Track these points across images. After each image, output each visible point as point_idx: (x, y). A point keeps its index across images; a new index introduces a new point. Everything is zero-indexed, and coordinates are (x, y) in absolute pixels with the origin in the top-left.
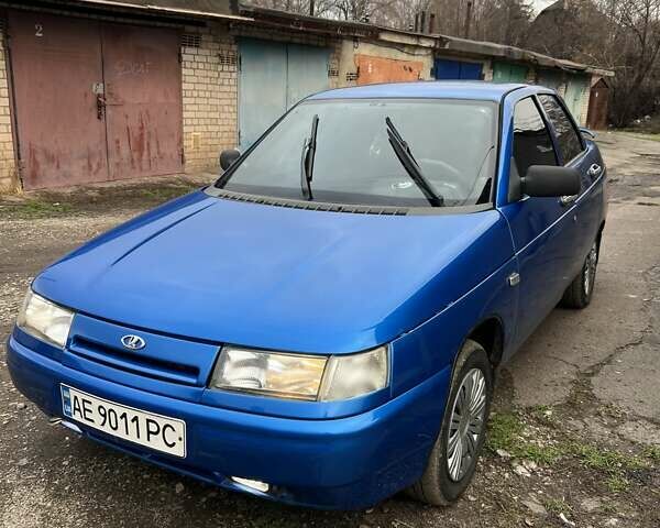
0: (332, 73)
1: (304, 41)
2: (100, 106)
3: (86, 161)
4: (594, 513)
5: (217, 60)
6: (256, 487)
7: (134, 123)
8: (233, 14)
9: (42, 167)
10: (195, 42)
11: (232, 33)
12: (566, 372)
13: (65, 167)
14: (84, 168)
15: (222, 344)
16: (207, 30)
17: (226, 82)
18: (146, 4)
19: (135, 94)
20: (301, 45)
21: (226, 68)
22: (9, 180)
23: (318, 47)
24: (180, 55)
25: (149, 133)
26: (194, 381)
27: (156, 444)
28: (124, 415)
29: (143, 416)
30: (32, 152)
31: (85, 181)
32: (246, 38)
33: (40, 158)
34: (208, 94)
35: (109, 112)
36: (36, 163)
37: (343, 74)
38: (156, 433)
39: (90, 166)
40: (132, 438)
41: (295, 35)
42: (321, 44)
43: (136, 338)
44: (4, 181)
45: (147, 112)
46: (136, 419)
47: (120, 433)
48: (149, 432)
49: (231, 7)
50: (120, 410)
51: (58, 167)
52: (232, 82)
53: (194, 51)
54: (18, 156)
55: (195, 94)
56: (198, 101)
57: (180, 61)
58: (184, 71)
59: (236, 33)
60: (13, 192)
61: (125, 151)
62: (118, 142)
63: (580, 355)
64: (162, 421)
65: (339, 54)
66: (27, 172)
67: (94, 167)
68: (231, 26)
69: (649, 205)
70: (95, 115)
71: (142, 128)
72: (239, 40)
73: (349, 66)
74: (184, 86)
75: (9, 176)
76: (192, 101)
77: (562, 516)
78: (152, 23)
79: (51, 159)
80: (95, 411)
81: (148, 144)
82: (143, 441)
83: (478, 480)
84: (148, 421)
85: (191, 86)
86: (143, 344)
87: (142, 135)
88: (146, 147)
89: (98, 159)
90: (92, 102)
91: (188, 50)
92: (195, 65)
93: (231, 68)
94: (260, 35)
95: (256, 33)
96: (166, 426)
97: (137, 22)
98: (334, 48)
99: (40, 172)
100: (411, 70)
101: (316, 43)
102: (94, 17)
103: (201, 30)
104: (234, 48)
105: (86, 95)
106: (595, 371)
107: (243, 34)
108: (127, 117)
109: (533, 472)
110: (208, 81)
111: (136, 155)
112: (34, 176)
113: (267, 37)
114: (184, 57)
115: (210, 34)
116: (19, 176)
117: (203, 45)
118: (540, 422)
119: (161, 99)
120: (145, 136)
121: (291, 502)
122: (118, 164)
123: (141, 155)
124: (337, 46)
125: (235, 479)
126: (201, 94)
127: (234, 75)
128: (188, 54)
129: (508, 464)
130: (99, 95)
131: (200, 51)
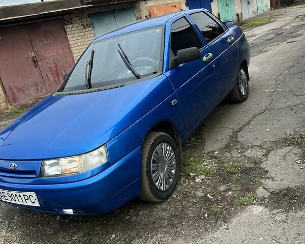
0: (138, 18)
1: (120, 8)
2: (35, 62)
3: (35, 87)
4: (223, 191)
5: (82, 27)
6: (70, 211)
7: (52, 65)
8: (83, 5)
9: (17, 94)
10: (70, 22)
11: (86, 13)
12: (229, 132)
13: (27, 92)
14: (35, 90)
15: (43, 160)
16: (74, 15)
17: (89, 36)
18: (41, 12)
19: (49, 52)
20: (119, 9)
21: (87, 30)
22: (4, 103)
23: (128, 8)
24: (65, 30)
25: (60, 68)
26: (35, 176)
27: (29, 203)
28: (16, 195)
29: (22, 194)
30: (11, 89)
31: (37, 96)
32: (93, 14)
33: (15, 91)
34: (82, 43)
35: (40, 63)
36: (14, 93)
37: (143, 18)
38: (28, 199)
39: (38, 89)
40: (21, 203)
41: (116, 6)
42: (129, 6)
43: (14, 164)
44: (2, 105)
45: (56, 59)
46: (20, 196)
47: (17, 202)
48: (26, 200)
49: (81, 2)
50: (14, 193)
51: (24, 93)
52: (92, 35)
53: (71, 26)
54: (5, 93)
55: (76, 45)
56: (78, 48)
57: (65, 32)
58: (69, 36)
59: (88, 12)
60: (7, 108)
61: (51, 78)
62: (47, 75)
63: (237, 123)
64: (28, 194)
65: (139, 8)
66: (11, 98)
67: (40, 88)
68: (84, 10)
69: (292, 42)
70: (34, 66)
71: (56, 66)
72: (90, 16)
73: (145, 13)
74: (70, 43)
75: (4, 102)
76: (76, 48)
77: (208, 195)
78: (48, 19)
79: (19, 90)
80: (7, 195)
81: (61, 73)
82: (25, 203)
83: (179, 188)
84: (24, 195)
85: (73, 42)
86: (16, 166)
87: (57, 69)
88: (60, 74)
89: (40, 85)
90: (31, 61)
91: (68, 26)
92: (73, 32)
93: (90, 29)
94: (99, 11)
95: (97, 10)
96: (30, 196)
97: (41, 20)
98: (136, 7)
99: (17, 97)
100: (175, 6)
101: (126, 7)
102: (21, 23)
103: (71, 16)
104: (89, 20)
105: (27, 59)
106: (241, 129)
107: (91, 12)
108: (48, 63)
109: (203, 180)
110: (81, 37)
111: (57, 79)
112: (15, 99)
113: (102, 10)
114: (67, 30)
115: (76, 16)
116: (8, 101)
117: (74, 22)
118: (212, 157)
119: (61, 51)
120: (59, 69)
121: (84, 214)
122: (50, 85)
123: (59, 78)
124: (137, 5)
125: (64, 210)
126: (79, 44)
127: (92, 32)
128: (68, 28)
129: (194, 178)
130: (33, 57)
131: (74, 26)
